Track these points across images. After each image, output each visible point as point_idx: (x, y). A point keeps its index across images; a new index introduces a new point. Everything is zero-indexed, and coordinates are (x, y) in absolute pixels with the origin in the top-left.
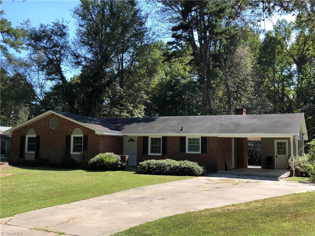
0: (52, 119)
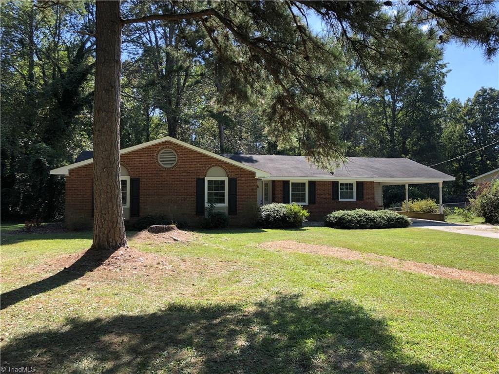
0: (163, 151)
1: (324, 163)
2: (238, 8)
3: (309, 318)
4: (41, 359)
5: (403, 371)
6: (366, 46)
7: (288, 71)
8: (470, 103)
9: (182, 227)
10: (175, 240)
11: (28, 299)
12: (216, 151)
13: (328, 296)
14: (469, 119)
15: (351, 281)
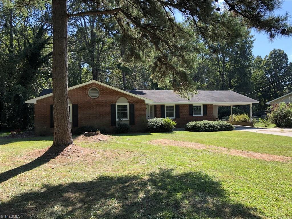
0: (91, 88)
1: (185, 95)
2: (134, 7)
3: (178, 182)
4: (31, 206)
5: (230, 208)
6: (207, 30)
7: (164, 42)
8: (267, 58)
9: (103, 132)
10: (99, 140)
11: (19, 175)
12: (121, 88)
13: (188, 169)
14: (267, 67)
15: (201, 161)
